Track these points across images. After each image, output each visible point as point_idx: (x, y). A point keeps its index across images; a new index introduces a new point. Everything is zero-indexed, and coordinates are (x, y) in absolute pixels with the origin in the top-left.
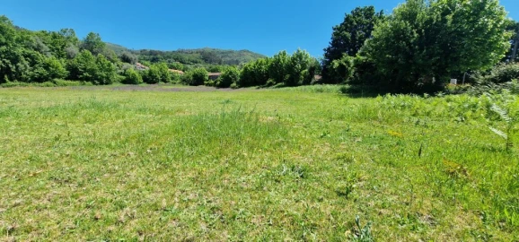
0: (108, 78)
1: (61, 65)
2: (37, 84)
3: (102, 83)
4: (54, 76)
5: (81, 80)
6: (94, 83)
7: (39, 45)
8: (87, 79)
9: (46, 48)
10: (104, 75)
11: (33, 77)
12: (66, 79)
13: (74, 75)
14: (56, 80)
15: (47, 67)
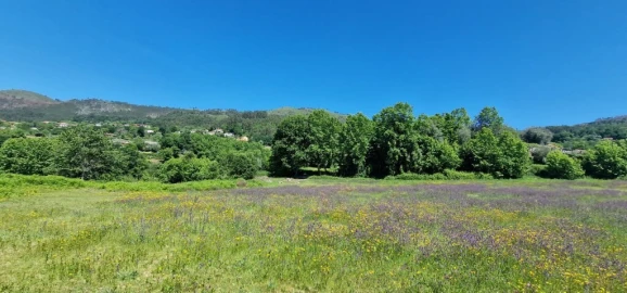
0: (516, 168)
1: (453, 152)
2: (427, 175)
3: (507, 176)
4: (446, 165)
5: (476, 170)
6: (496, 177)
7: (432, 130)
8: (485, 169)
9: (439, 132)
10: (510, 162)
11: (424, 167)
12: (458, 169)
13: (468, 163)
14: (447, 170)
15: (438, 154)
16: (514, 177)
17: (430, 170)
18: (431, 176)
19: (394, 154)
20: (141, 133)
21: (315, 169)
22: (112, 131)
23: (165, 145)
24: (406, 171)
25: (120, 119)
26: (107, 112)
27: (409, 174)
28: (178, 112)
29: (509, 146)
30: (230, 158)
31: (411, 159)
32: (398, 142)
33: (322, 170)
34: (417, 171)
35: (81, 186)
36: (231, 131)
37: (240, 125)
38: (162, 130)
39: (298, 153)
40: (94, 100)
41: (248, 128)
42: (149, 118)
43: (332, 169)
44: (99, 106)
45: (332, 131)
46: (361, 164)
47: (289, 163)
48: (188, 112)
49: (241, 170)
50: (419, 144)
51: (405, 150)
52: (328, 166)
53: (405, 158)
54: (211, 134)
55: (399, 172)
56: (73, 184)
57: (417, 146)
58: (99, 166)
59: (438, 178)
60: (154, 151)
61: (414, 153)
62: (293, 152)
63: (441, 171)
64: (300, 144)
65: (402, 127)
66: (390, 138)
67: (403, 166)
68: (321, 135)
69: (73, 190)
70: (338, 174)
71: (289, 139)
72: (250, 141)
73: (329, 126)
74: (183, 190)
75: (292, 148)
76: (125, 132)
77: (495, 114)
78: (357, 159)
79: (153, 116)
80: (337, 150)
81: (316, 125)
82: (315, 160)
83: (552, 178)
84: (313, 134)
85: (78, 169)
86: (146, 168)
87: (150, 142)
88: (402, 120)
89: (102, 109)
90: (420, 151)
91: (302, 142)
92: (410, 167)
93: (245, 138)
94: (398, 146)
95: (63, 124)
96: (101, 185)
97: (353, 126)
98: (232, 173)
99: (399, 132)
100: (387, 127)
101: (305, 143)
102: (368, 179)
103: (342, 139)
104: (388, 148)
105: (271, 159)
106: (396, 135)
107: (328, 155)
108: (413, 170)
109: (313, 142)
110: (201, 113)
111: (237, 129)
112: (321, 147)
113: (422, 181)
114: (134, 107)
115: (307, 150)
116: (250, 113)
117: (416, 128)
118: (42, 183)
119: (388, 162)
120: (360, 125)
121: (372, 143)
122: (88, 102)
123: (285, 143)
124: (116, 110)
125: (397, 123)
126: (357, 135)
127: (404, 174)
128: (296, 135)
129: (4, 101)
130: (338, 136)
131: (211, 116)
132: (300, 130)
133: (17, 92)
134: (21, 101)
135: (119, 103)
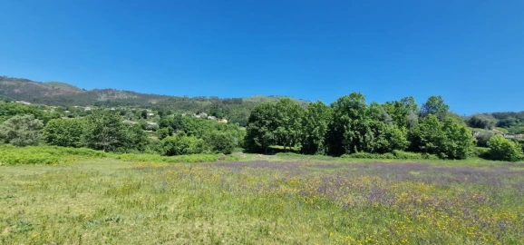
16: (458, 158)
17: (381, 150)
18: (382, 156)
19: (349, 136)
20: (144, 115)
21: (282, 147)
22: (122, 114)
23: (163, 125)
24: (359, 151)
25: (128, 104)
26: (119, 99)
27: (362, 153)
28: (172, 99)
29: (453, 131)
30: (213, 137)
31: (364, 140)
32: (352, 126)
33: (288, 148)
34: (369, 151)
35: (103, 156)
36: (214, 115)
37: (221, 109)
38: (160, 114)
39: (268, 134)
40: (110, 90)
41: (227, 112)
42: (151, 104)
43: (296, 148)
44: (113, 95)
45: (296, 116)
46: (320, 144)
47: (260, 141)
48: (180, 99)
49: (221, 147)
50: (372, 127)
51: (358, 133)
52: (293, 145)
53: (359, 139)
54: (198, 116)
55: (354, 152)
56: (98, 154)
57: (369, 129)
58: (116, 141)
59: (388, 158)
60: (154, 130)
61: (366, 135)
62: (264, 133)
63: (391, 152)
64: (269, 126)
65: (356, 113)
66: (346, 122)
67: (357, 146)
68: (287, 119)
69: (98, 159)
70: (301, 152)
71: (260, 122)
72: (228, 123)
73: (293, 112)
74: (178, 161)
75: (263, 129)
76: (132, 115)
77: (441, 102)
78: (318, 139)
79: (154, 102)
80: (300, 132)
81: (282, 111)
82: (282, 140)
83: (494, 159)
84: (280, 118)
85: (101, 143)
86: (148, 143)
87: (151, 123)
88: (356, 107)
89: (116, 97)
90: (372, 133)
91: (271, 124)
92: (363, 147)
93: (225, 121)
94: (352, 129)
95: (88, 108)
96: (117, 156)
97: (313, 111)
98: (214, 149)
99: (353, 117)
100: (343, 113)
101: (274, 126)
102: (326, 157)
103: (304, 123)
105: (246, 138)
106: (350, 120)
107: (292, 136)
108: (366, 150)
109: (280, 125)
110: (191, 99)
111: (218, 113)
112: (286, 129)
113: (373, 160)
114: (139, 95)
115: (275, 132)
116: (229, 100)
117: (369, 114)
118: (77, 153)
119: (344, 142)
120: (319, 111)
121: (330, 126)
122: (106, 91)
123: (257, 125)
124: (126, 97)
125: (352, 109)
126: (317, 120)
127: (358, 153)
128: (266, 119)
129: (46, 90)
130: (301, 120)
131: (198, 102)
132: (269, 115)
133: (56, 84)
134: (58, 90)
135: (128, 92)
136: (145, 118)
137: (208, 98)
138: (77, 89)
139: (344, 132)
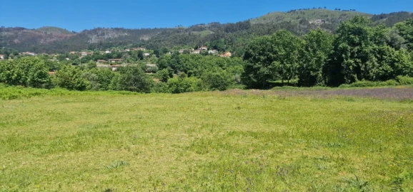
2: (380, 83)
4: (399, 72)
7: (393, 38)
9: (401, 40)
11: (377, 74)
14: (400, 77)
15: (392, 62)
17: (384, 77)
18: (384, 83)
19: (349, 65)
20: (140, 56)
21: (280, 81)
22: (119, 56)
23: (162, 66)
24: (360, 79)
25: (120, 44)
26: (110, 39)
27: (364, 81)
28: (165, 32)
30: (210, 77)
31: (365, 68)
32: (353, 54)
33: (284, 81)
34: (371, 79)
36: (215, 48)
37: (223, 40)
38: (156, 53)
39: (262, 70)
40: (99, 29)
41: (231, 42)
42: (143, 40)
43: (293, 81)
44: (103, 34)
45: (293, 49)
46: (320, 75)
47: (255, 78)
48: (174, 31)
49: (218, 85)
50: (375, 53)
51: (358, 60)
52: (290, 79)
53: (359, 67)
54: (197, 52)
55: (354, 81)
57: (372, 56)
59: (390, 84)
60: (154, 72)
61: (368, 62)
62: (259, 68)
63: (394, 78)
64: (264, 61)
65: (357, 40)
66: (344, 51)
67: (358, 75)
68: (283, 53)
70: (299, 85)
71: (255, 59)
72: (232, 57)
73: (289, 45)
75: (257, 65)
76: (129, 57)
78: (315, 71)
79: (146, 38)
80: (296, 65)
81: (277, 44)
84: (275, 53)
85: (133, 87)
86: (153, 86)
87: (151, 65)
88: (359, 32)
89: (106, 37)
90: (375, 59)
91: (266, 60)
92: (363, 75)
93: (229, 54)
94: (352, 57)
95: (84, 54)
97: (311, 41)
98: (211, 87)
99: (353, 44)
100: (343, 41)
101: (270, 60)
102: (326, 88)
104: (342, 60)
106: (349, 47)
107: (288, 70)
108: (368, 78)
109: (275, 59)
110: (186, 30)
111: (219, 45)
112: (282, 63)
113: (374, 88)
114: (129, 31)
115: (270, 67)
119: (344, 72)
120: (318, 42)
121: (330, 56)
122: (95, 31)
123: (251, 62)
124: (116, 36)
125: (352, 36)
126: (314, 51)
127: (358, 82)
128: (260, 54)
129: (41, 37)
130: (296, 52)
131: (195, 33)
132: (264, 50)
133: (47, 29)
134: (51, 36)
135: (117, 29)
136: (142, 59)
137: (207, 25)
138: (68, 32)
139: (343, 60)
